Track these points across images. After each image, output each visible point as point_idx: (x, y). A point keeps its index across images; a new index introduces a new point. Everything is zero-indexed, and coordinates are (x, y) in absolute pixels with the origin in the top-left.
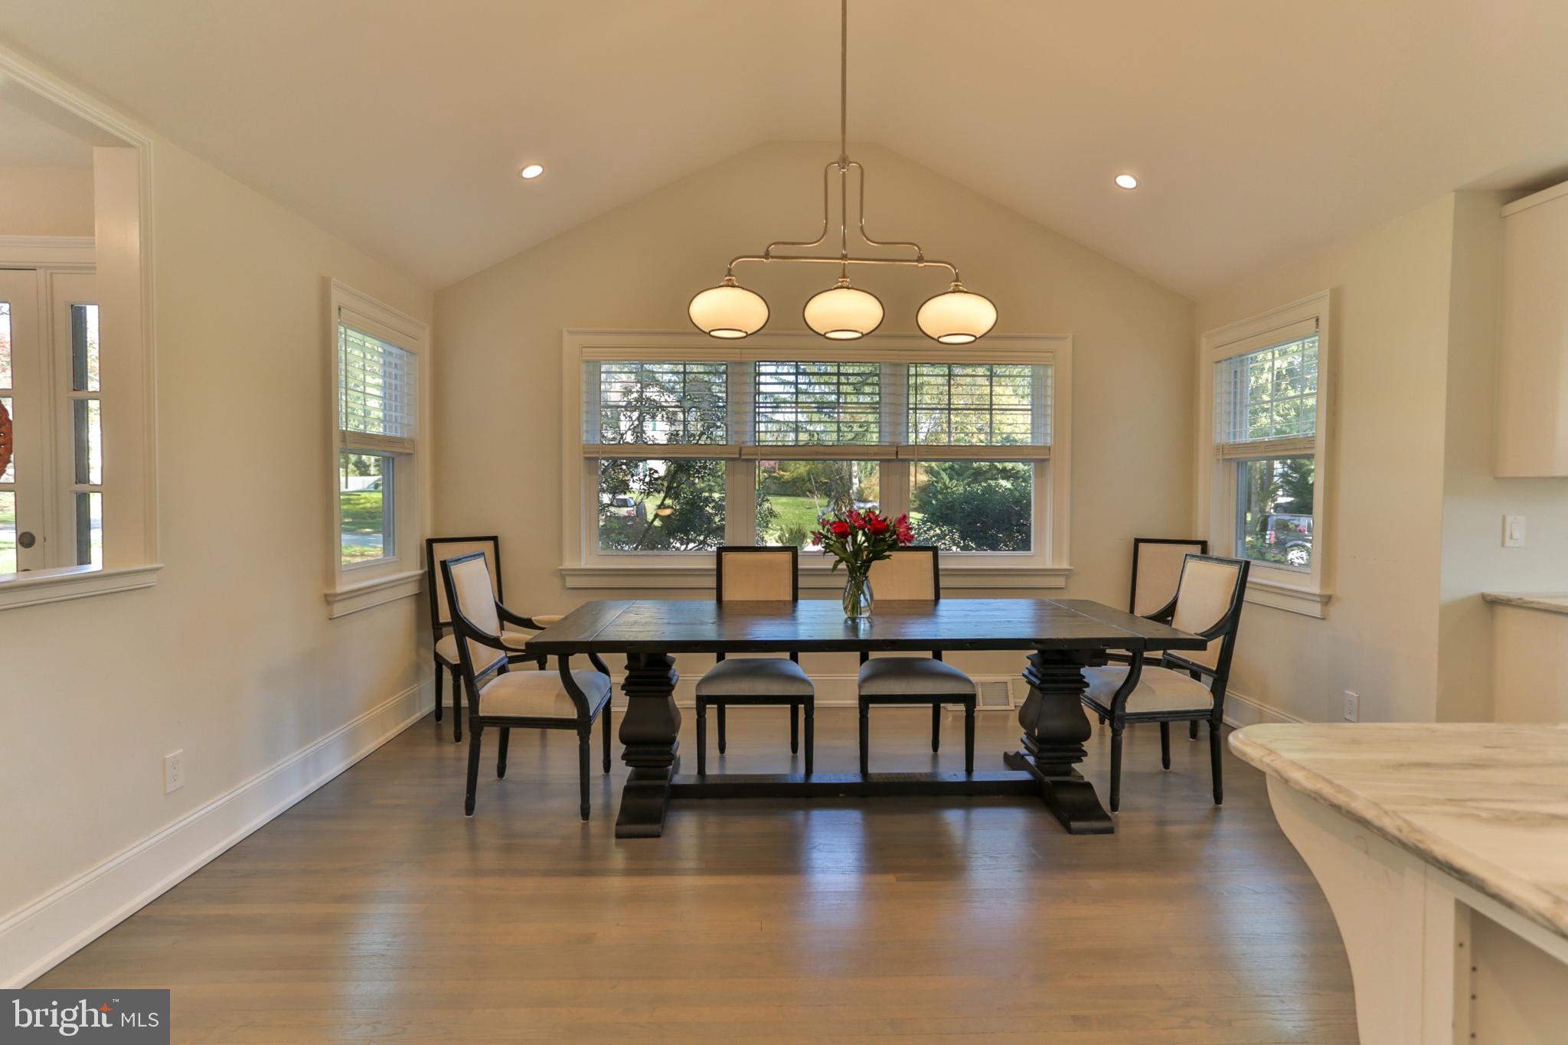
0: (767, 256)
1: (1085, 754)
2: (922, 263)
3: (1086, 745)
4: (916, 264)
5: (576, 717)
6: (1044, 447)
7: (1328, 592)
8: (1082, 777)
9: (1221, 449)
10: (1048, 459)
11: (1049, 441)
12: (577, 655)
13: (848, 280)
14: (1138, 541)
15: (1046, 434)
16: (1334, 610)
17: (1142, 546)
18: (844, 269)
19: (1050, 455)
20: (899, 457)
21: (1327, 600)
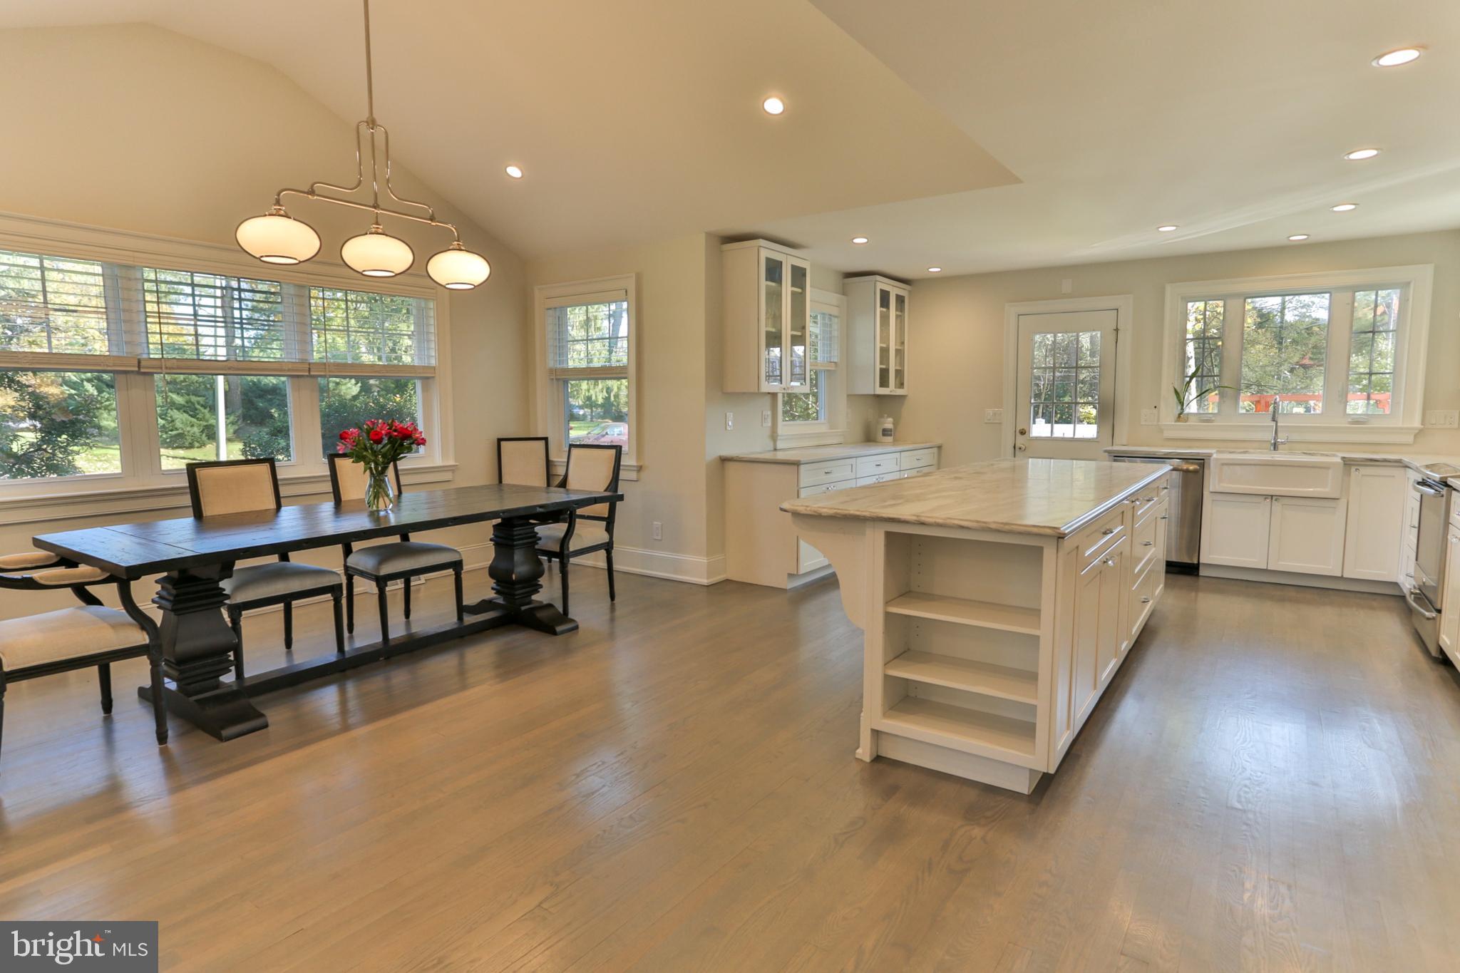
0: (312, 192)
1: (541, 586)
2: (435, 222)
3: (542, 581)
4: (430, 222)
5: (147, 641)
6: (429, 367)
7: (641, 464)
8: (541, 602)
9: (552, 371)
10: (433, 377)
11: (433, 362)
12: (143, 577)
13: (381, 227)
14: (500, 440)
15: (429, 357)
16: (644, 475)
17: (503, 443)
18: (377, 217)
19: (435, 373)
20: (312, 373)
21: (640, 469)
